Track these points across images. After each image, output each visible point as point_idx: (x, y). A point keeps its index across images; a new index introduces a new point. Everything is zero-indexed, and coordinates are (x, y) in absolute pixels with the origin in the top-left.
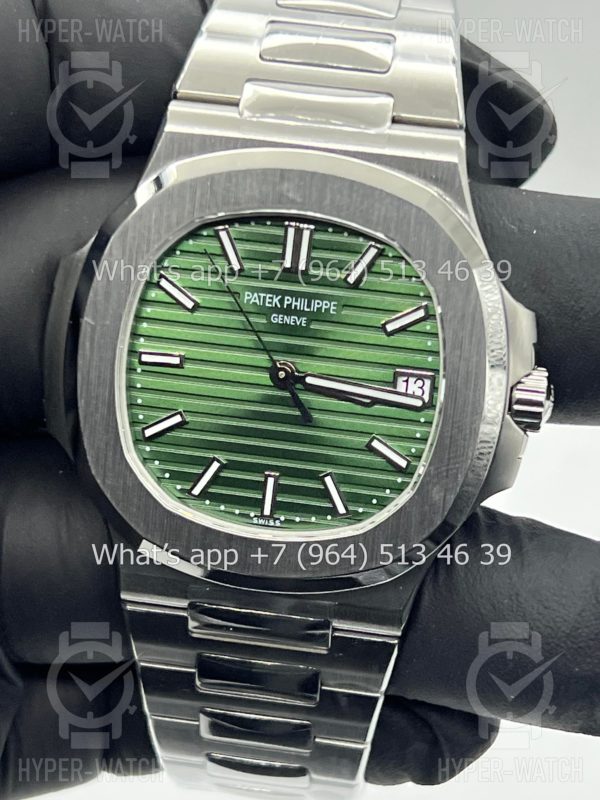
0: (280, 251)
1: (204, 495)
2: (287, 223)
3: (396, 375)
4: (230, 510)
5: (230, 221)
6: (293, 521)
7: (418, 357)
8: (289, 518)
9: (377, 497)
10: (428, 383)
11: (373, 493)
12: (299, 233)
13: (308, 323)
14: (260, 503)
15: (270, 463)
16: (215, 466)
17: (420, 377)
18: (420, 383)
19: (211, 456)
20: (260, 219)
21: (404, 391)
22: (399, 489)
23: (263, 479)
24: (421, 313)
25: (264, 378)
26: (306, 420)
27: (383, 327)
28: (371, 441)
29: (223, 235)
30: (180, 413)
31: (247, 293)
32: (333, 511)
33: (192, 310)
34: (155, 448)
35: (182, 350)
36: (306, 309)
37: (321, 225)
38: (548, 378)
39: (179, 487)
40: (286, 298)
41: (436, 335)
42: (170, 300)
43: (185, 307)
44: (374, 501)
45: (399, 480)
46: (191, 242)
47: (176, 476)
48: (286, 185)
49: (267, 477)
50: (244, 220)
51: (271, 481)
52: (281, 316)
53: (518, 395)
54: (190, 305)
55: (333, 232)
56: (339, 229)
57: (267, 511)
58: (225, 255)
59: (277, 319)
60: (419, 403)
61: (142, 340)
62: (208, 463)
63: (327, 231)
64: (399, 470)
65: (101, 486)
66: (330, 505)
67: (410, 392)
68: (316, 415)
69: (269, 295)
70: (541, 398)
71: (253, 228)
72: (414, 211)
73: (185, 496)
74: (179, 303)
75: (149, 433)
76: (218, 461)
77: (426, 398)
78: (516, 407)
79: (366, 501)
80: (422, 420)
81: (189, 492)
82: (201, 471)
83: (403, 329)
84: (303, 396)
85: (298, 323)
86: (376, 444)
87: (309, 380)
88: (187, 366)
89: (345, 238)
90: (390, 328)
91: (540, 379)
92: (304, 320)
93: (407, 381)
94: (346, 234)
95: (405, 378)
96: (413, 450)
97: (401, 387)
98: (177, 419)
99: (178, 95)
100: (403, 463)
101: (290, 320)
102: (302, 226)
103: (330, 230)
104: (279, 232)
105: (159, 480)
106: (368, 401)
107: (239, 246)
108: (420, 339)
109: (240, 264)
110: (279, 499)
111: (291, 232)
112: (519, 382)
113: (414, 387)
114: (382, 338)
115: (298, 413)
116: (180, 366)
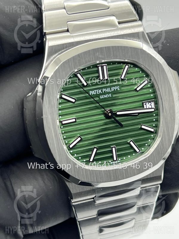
0: (98, 75)
1: (94, 160)
2: (98, 65)
3: (143, 103)
4: (102, 162)
6: (123, 159)
7: (148, 96)
8: (121, 159)
9: (147, 143)
10: (153, 103)
12: (102, 67)
13: (112, 95)
14: (112, 157)
15: (111, 143)
16: (95, 150)
17: (149, 102)
18: (150, 104)
19: (93, 147)
21: (146, 108)
22: (153, 138)
23: (111, 149)
24: (146, 82)
25: (103, 117)
27: (136, 90)
28: (141, 126)
29: (78, 75)
30: (79, 137)
31: (90, 92)
32: (135, 151)
34: (75, 151)
35: (74, 116)
36: (110, 91)
37: (109, 63)
39: (85, 160)
40: (103, 89)
42: (66, 101)
43: (72, 102)
44: (146, 145)
45: (152, 136)
47: (83, 157)
51: (114, 149)
52: (103, 96)
54: (74, 101)
55: (112, 64)
56: (114, 63)
57: (115, 159)
58: (81, 81)
59: (102, 97)
60: (152, 110)
61: (60, 117)
62: (92, 150)
63: (111, 64)
67: (148, 108)
68: (122, 124)
69: (97, 90)
71: (87, 70)
73: (88, 162)
74: (69, 101)
75: (71, 146)
76: (96, 148)
77: (154, 108)
79: (143, 145)
80: (154, 115)
81: (89, 161)
82: (91, 153)
83: (142, 89)
84: (117, 118)
85: (109, 96)
86: (143, 127)
87: (118, 113)
88: (78, 121)
89: (116, 65)
90: (138, 89)
92: (110, 95)
93: (146, 104)
95: (145, 104)
96: (154, 125)
98: (79, 139)
100: (152, 130)
101: (106, 96)
102: (103, 65)
104: (96, 69)
105: (78, 159)
106: (137, 114)
107: (84, 77)
108: (147, 90)
109: (86, 83)
110: (117, 154)
111: (100, 68)
113: (148, 105)
114: (136, 93)
115: (118, 124)
116: (76, 122)
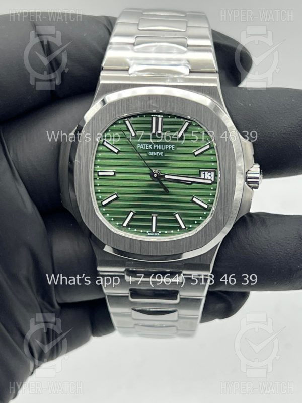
0: (150, 127)
1: (128, 226)
2: (152, 116)
3: (200, 172)
4: (138, 231)
5: (129, 117)
6: (164, 233)
7: (208, 164)
8: (162, 232)
9: (196, 220)
10: (213, 173)
11: (195, 219)
12: (157, 119)
13: (163, 154)
14: (151, 227)
15: (153, 211)
16: (132, 214)
17: (210, 172)
18: (210, 174)
19: (129, 210)
20: (141, 115)
21: (203, 177)
22: (205, 217)
23: (151, 218)
24: (208, 147)
25: (148, 177)
26: (166, 192)
27: (194, 153)
28: (193, 199)
29: (127, 122)
30: (116, 194)
32: (180, 227)
33: (117, 153)
34: (107, 209)
37: (165, 115)
38: (260, 167)
39: (118, 223)
41: (215, 154)
42: (108, 150)
43: (115, 152)
44: (196, 222)
45: (205, 213)
46: (114, 126)
47: (116, 219)
48: (151, 101)
49: (152, 216)
50: (135, 116)
51: (154, 218)
52: (152, 152)
53: (249, 175)
54: (116, 151)
55: (171, 118)
56: (173, 116)
57: (154, 230)
58: (128, 130)
59: (151, 154)
60: (210, 182)
61: (98, 167)
62: (129, 213)
64: (205, 209)
65: (88, 226)
66: (178, 225)
67: (206, 178)
68: (169, 190)
70: (258, 175)
71: (139, 119)
72: (203, 107)
73: (121, 227)
74: (111, 151)
75: (104, 203)
76: (133, 212)
77: (213, 179)
78: (248, 180)
79: (192, 222)
80: (212, 188)
81: (122, 225)
82: (126, 217)
83: (201, 153)
84: (164, 183)
85: (160, 155)
86: (194, 200)
87: (166, 177)
88: (117, 175)
89: (175, 120)
90: (196, 153)
91: (256, 168)
92: (162, 153)
94: (176, 118)
95: (204, 173)
96: (209, 201)
97: (202, 176)
98: (115, 196)
99: (104, 68)
100: (206, 206)
101: (156, 154)
102: (159, 116)
103: (169, 117)
104: (150, 119)
105: (110, 221)
106: (190, 183)
107: (134, 126)
108: (209, 156)
109: (135, 133)
110: (158, 225)
111: (154, 119)
112: (249, 170)
113: (207, 176)
114: (194, 158)
115: (163, 190)
116: (114, 175)
